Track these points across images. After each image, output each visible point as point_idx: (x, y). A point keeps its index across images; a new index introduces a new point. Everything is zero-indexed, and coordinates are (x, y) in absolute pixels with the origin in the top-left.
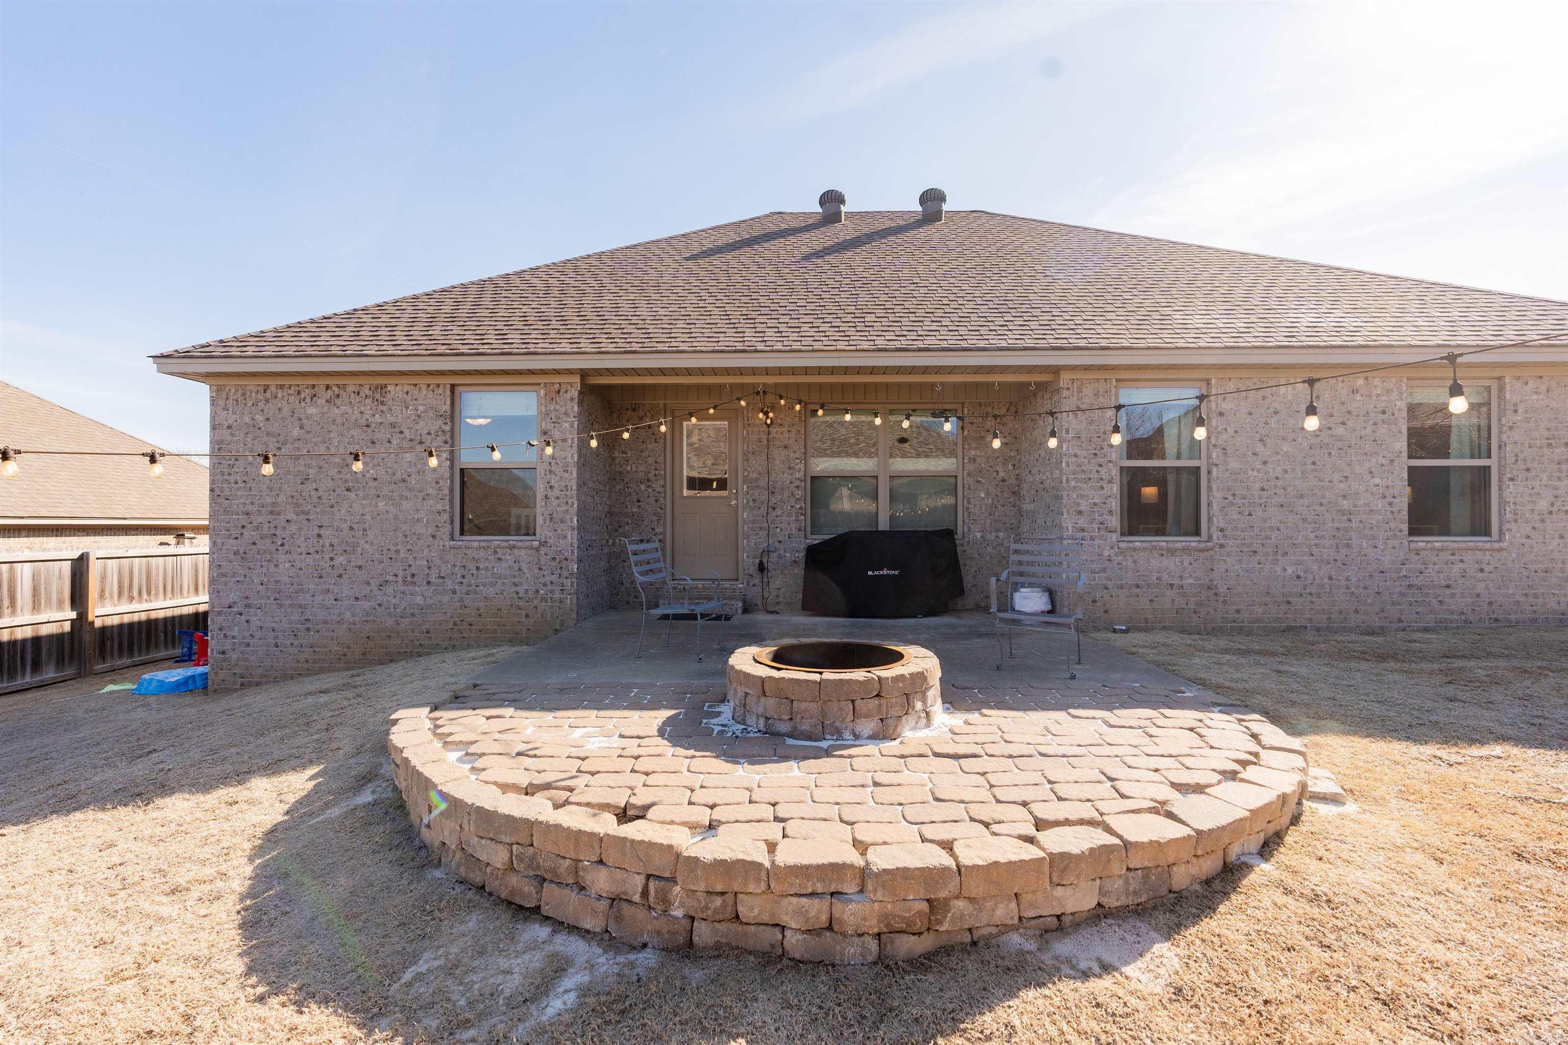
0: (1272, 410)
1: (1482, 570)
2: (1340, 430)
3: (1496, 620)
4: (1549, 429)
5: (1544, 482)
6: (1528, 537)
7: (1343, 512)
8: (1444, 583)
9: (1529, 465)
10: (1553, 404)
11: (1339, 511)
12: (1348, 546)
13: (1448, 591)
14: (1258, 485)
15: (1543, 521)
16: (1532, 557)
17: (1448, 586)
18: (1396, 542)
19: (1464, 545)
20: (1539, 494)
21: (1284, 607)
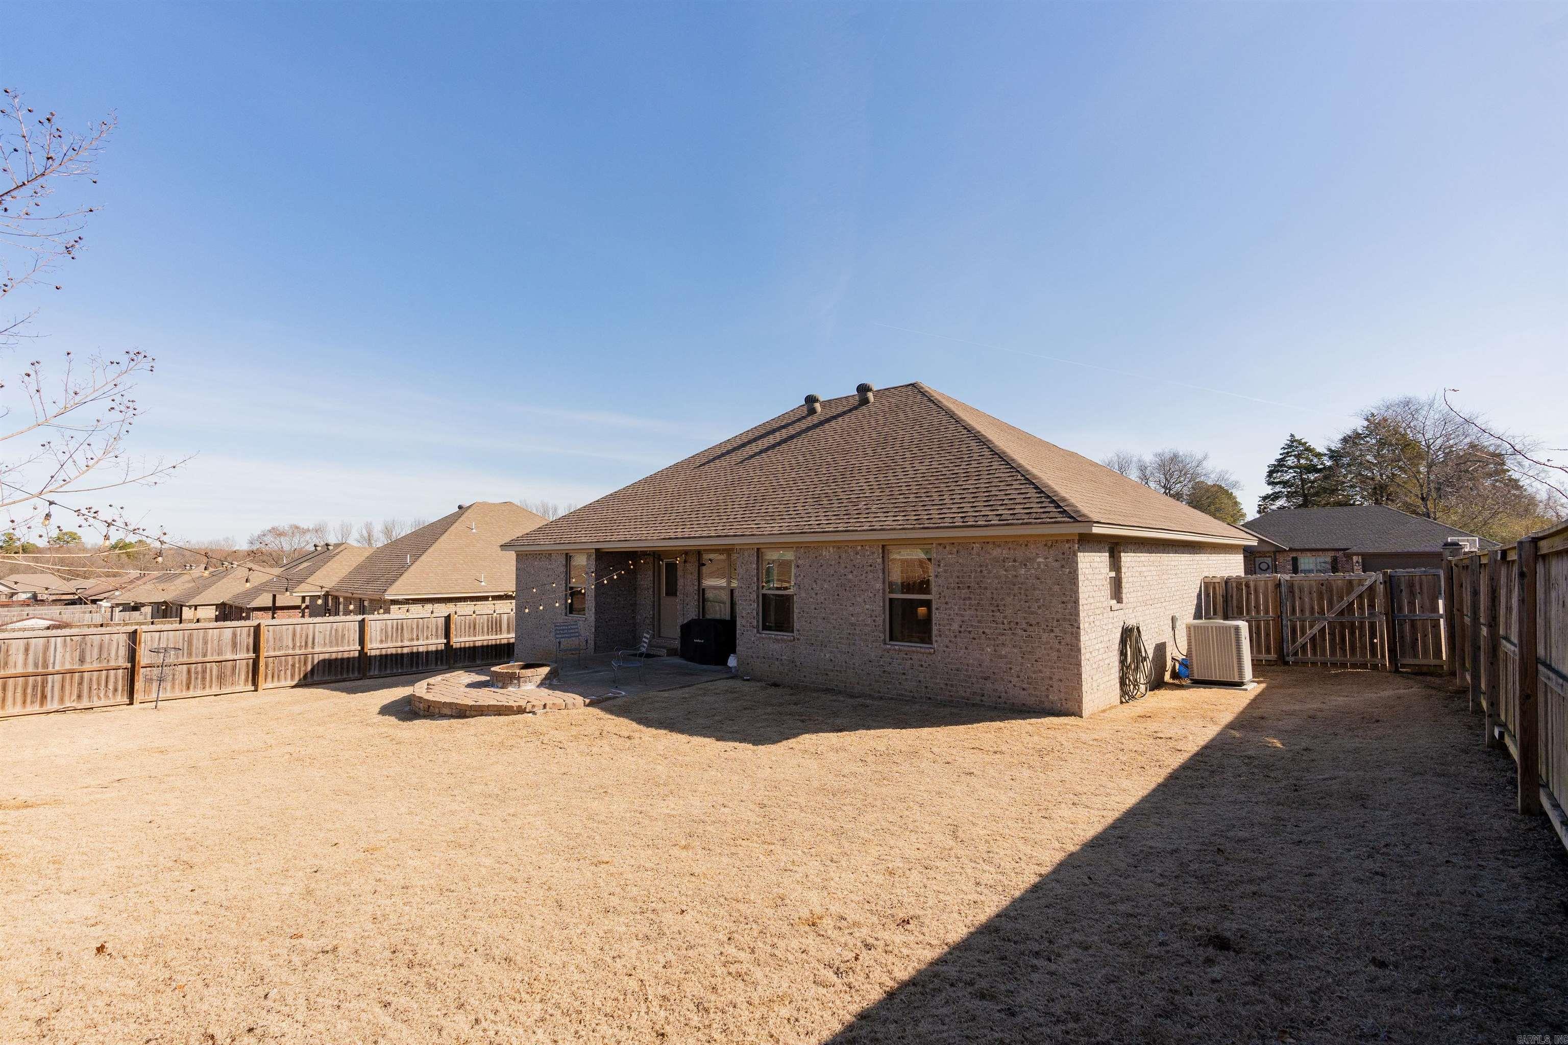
0: (820, 564)
1: (922, 666)
2: (850, 576)
3: (930, 698)
4: (958, 577)
5: (956, 612)
6: (947, 647)
7: (852, 624)
8: (902, 672)
9: (947, 600)
10: (961, 561)
11: (850, 623)
12: (854, 644)
13: (904, 677)
14: (813, 607)
15: (955, 637)
16: (949, 660)
17: (904, 674)
18: (877, 644)
19: (911, 649)
20: (952, 619)
21: (825, 677)
